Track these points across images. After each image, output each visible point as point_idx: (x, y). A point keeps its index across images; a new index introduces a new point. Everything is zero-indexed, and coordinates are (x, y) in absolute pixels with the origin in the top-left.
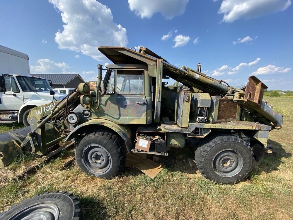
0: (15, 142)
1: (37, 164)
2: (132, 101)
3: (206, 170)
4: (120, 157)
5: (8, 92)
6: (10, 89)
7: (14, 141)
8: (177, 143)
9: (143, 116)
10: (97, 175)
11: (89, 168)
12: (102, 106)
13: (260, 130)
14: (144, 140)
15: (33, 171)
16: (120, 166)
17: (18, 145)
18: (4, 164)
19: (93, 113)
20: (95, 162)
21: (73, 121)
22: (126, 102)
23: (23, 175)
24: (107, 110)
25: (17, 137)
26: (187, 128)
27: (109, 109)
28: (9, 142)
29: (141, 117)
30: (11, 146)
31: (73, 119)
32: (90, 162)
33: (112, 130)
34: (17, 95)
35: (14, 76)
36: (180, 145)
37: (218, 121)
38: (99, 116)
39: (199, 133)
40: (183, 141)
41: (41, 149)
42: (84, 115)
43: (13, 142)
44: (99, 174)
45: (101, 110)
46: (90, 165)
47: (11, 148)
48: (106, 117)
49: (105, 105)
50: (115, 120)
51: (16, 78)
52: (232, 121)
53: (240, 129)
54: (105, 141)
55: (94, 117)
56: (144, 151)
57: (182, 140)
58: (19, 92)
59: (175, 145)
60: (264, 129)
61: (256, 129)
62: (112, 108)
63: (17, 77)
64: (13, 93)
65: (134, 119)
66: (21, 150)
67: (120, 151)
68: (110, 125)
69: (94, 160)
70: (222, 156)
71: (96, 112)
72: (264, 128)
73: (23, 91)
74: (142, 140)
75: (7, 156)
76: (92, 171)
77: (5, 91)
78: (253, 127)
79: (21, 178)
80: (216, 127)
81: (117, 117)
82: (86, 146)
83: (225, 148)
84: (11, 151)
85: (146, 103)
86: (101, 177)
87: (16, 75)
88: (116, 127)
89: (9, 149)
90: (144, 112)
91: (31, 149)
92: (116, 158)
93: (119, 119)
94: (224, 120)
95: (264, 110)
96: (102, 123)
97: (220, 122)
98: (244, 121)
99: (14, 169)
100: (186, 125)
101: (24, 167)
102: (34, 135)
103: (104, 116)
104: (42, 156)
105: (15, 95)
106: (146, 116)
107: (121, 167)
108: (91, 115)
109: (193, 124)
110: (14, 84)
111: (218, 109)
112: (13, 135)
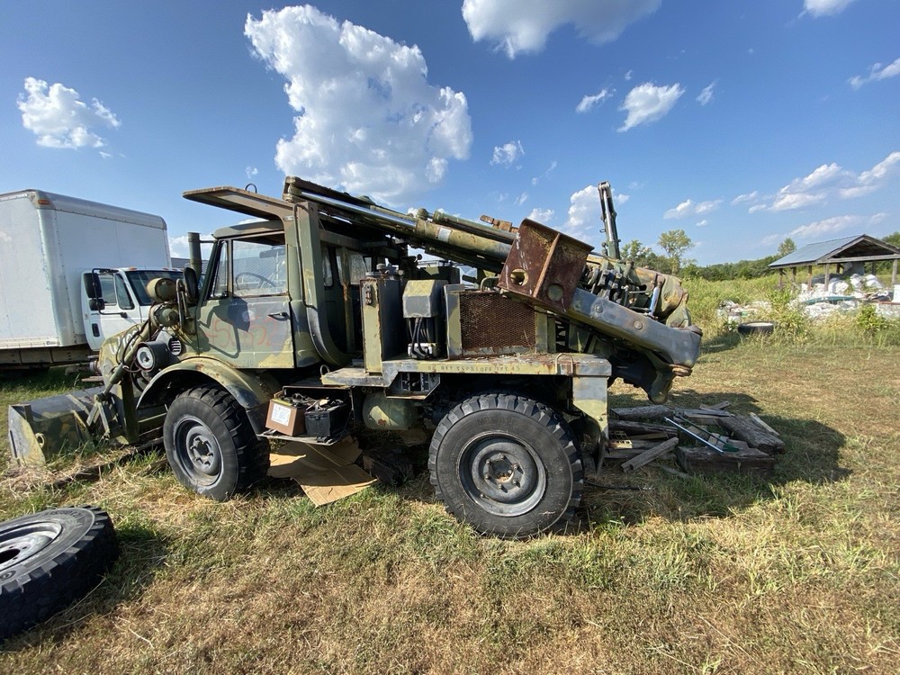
0: (76, 415)
1: (107, 461)
2: (259, 310)
3: (444, 490)
4: (237, 447)
5: (108, 309)
6: (113, 302)
7: (74, 411)
8: (384, 417)
9: (285, 347)
10: (201, 490)
11: (190, 473)
12: (201, 326)
13: (576, 376)
14: (282, 407)
15: (91, 476)
16: (240, 469)
17: (82, 422)
18: (46, 459)
19: (189, 344)
20: (200, 459)
21: (148, 363)
22: (248, 313)
23: (70, 480)
24: (213, 337)
25: (85, 404)
26: (380, 374)
27: (215, 333)
28: (63, 414)
29: (281, 350)
30: (66, 423)
31: (147, 360)
32: (191, 458)
33: (216, 381)
34: (128, 315)
35: (122, 270)
36: (393, 423)
37: (466, 354)
38: (199, 352)
39: (422, 389)
40: (399, 413)
41: (125, 430)
42: (172, 349)
43: (73, 414)
44: (205, 488)
45: (201, 336)
46: (192, 467)
47: (65, 427)
48: (213, 352)
49: (208, 326)
50: (229, 359)
51: (125, 276)
52: (518, 354)
53: (514, 373)
54: (206, 409)
55: (190, 353)
56: (282, 434)
57: (398, 410)
58: (133, 307)
59: (382, 422)
60: (588, 373)
61: (562, 374)
62: (221, 330)
63: (127, 273)
64: (120, 311)
65: (268, 355)
66: (86, 431)
67: (236, 433)
68: (212, 372)
69: (197, 455)
70: (484, 451)
71: (194, 342)
72: (586, 370)
73: (141, 304)
74: (279, 406)
75: (56, 442)
76: (194, 480)
77: (102, 307)
78: (549, 367)
79: (61, 485)
80: (449, 368)
81: (234, 353)
82: (176, 421)
83: (485, 430)
84: (65, 432)
85: (289, 314)
86: (207, 494)
87: (127, 269)
88: (228, 376)
89: (61, 429)
90: (287, 338)
91: (103, 431)
92: (228, 450)
93: (236, 356)
94: (490, 351)
95: (589, 316)
96: (197, 366)
97: (472, 357)
98: (576, 352)
99: (58, 468)
100: (377, 367)
101: (78, 465)
102: (106, 397)
103: (208, 350)
104: (126, 446)
105: (124, 316)
106: (292, 346)
107: (243, 471)
108: (183, 351)
109: (391, 365)
110: (122, 290)
111: (462, 321)
112: (76, 401)
